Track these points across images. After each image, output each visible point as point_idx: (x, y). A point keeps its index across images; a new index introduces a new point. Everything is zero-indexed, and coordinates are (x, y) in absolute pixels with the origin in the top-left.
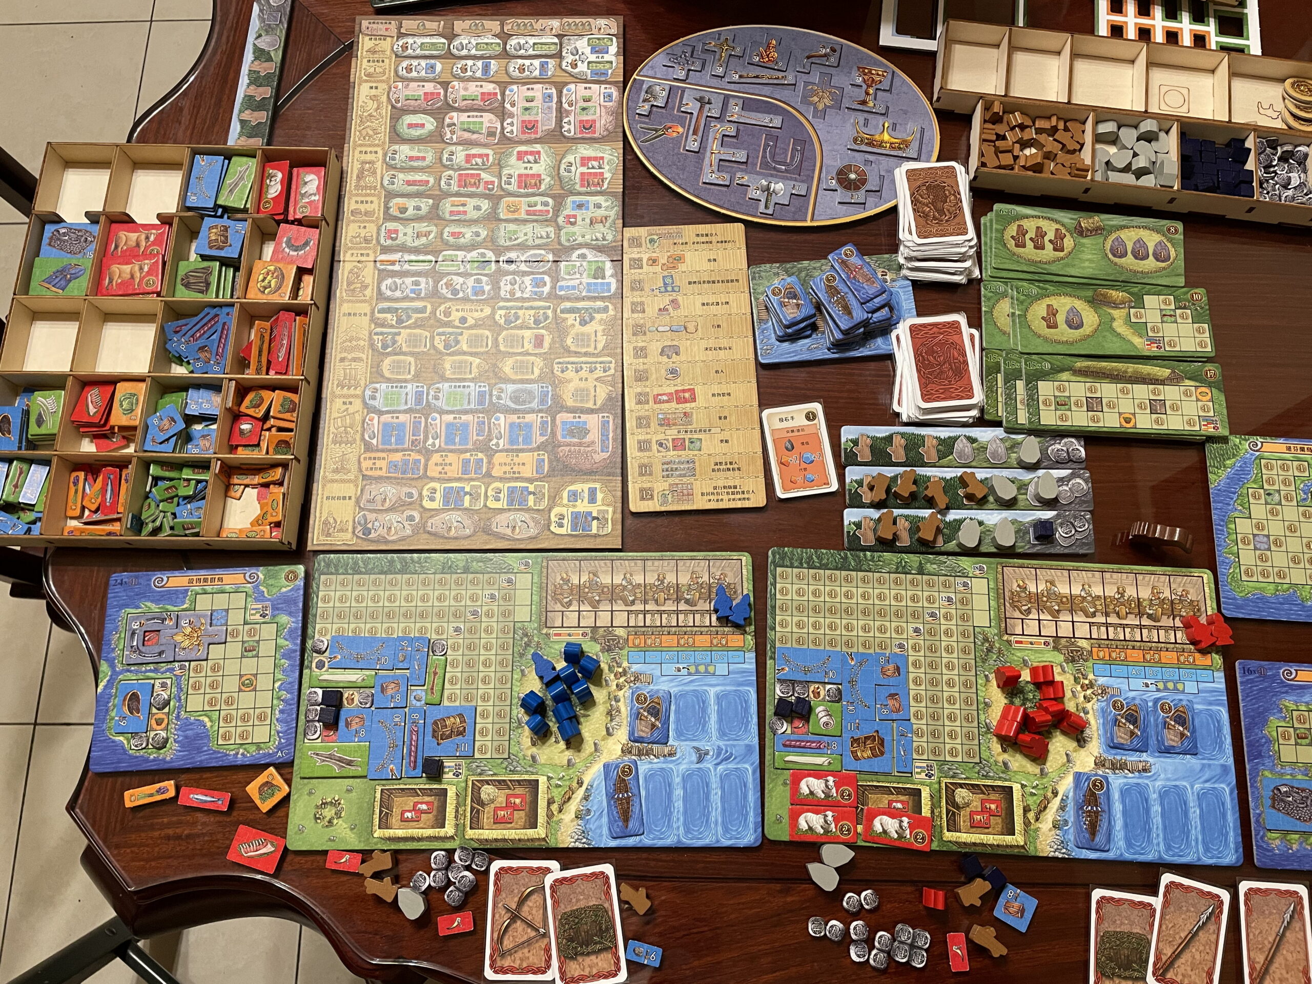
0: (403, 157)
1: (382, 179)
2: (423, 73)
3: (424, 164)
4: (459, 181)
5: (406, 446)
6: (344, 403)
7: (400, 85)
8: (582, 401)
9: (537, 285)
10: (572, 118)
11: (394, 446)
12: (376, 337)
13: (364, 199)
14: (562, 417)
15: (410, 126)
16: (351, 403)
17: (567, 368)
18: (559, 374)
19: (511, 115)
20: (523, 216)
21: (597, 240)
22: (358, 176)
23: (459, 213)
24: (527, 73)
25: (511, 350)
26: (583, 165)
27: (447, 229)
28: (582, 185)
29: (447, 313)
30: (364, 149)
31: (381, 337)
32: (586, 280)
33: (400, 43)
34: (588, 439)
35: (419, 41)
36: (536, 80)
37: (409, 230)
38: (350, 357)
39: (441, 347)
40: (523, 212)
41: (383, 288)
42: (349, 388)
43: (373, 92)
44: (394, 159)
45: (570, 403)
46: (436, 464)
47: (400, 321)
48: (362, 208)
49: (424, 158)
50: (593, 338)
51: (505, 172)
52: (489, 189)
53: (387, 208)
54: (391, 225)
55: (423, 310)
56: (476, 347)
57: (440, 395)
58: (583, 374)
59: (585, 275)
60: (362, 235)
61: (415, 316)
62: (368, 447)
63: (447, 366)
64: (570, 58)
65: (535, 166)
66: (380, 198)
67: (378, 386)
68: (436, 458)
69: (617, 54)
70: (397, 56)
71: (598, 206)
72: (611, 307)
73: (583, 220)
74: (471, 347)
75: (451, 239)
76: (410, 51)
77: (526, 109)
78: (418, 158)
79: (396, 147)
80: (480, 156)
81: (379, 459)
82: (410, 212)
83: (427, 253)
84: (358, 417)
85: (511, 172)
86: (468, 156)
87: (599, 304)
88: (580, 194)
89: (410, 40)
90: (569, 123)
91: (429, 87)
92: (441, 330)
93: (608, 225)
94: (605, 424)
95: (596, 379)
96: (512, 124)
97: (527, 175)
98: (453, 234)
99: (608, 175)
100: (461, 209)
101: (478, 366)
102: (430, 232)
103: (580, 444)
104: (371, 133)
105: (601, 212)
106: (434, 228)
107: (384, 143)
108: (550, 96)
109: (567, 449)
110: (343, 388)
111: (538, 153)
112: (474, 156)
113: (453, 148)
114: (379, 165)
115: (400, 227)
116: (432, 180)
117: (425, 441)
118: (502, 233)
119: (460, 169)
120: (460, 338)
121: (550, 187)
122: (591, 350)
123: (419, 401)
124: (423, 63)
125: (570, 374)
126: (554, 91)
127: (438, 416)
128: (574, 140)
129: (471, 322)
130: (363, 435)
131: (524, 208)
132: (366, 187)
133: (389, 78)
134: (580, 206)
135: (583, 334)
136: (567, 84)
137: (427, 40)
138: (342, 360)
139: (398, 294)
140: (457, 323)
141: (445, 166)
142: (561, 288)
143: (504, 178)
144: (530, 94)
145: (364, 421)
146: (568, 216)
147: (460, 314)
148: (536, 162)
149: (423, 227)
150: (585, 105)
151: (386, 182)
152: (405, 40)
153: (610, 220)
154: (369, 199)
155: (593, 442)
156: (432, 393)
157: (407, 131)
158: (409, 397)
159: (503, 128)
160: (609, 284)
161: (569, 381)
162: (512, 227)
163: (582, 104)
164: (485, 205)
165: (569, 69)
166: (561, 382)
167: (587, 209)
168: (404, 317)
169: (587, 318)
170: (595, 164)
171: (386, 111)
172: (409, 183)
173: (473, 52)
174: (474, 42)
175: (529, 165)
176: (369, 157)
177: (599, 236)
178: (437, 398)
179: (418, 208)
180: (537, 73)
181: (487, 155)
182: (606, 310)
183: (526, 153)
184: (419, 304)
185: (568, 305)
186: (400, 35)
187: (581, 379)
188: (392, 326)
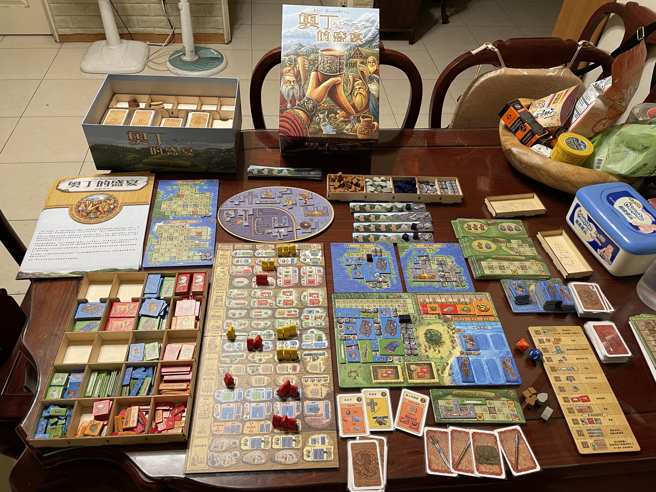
0: (234, 294)
1: (225, 303)
2: (243, 263)
3: (243, 296)
4: (259, 303)
5: (233, 419)
6: (205, 399)
7: (234, 267)
8: (316, 395)
9: (293, 344)
10: (305, 279)
11: (227, 419)
12: (220, 369)
13: (217, 311)
14: (307, 403)
15: (238, 282)
16: (208, 399)
17: (308, 380)
18: (304, 383)
19: (280, 278)
20: (286, 316)
21: (318, 325)
22: (215, 302)
23: (258, 315)
24: (286, 263)
25: (282, 373)
26: (310, 296)
27: (253, 322)
28: (310, 304)
29: (253, 358)
30: (218, 291)
31: (223, 369)
32: (314, 342)
33: (234, 252)
34: (320, 413)
35: (242, 251)
36: (290, 265)
37: (236, 323)
38: (208, 378)
39: (250, 372)
40: (286, 315)
41: (225, 347)
42: (207, 392)
43: (223, 270)
44: (231, 295)
45: (310, 396)
46: (248, 427)
47: (231, 361)
48: (216, 314)
49: (243, 294)
50: (319, 367)
51: (278, 299)
52: (271, 306)
53: (227, 314)
54: (228, 321)
55: (242, 356)
56: (266, 371)
57: (250, 394)
58: (315, 382)
59: (314, 340)
60: (216, 325)
61: (239, 359)
62: (215, 420)
63: (253, 381)
64: (303, 257)
65: (290, 297)
66: (224, 310)
67: (221, 391)
68: (248, 424)
69: (322, 256)
70: (232, 257)
71: (318, 312)
72: (326, 353)
73: (312, 317)
74: (264, 372)
75: (255, 326)
76: (238, 255)
77: (286, 276)
78: (241, 294)
79: (232, 290)
80: (267, 293)
81: (220, 426)
82: (237, 315)
83: (243, 332)
84: (211, 406)
85: (281, 299)
86: (262, 293)
87: (321, 352)
88: (310, 307)
89: (238, 251)
90: (304, 280)
91: (246, 268)
92: (250, 365)
93: (322, 319)
94: (327, 406)
95: (321, 385)
96: (280, 281)
97: (287, 300)
98: (256, 324)
99: (321, 300)
100: (259, 314)
101: (267, 380)
102: (245, 324)
103: (316, 416)
104: (221, 285)
105: (319, 315)
106: (247, 322)
107: (226, 289)
108: (295, 271)
109: (310, 418)
110: (204, 392)
111: (292, 292)
112: (265, 293)
113: (256, 290)
114: (224, 297)
115: (233, 322)
116: (247, 303)
117: (242, 416)
118: (277, 323)
119: (259, 298)
120: (259, 368)
121: (297, 305)
122: (318, 372)
123: (240, 397)
124: (243, 259)
125: (309, 383)
126: (297, 269)
127: (248, 404)
128: (306, 287)
129: (264, 361)
130: (213, 414)
131: (286, 313)
132: (218, 306)
133: (229, 265)
134: (310, 312)
135: (314, 365)
136: (302, 266)
137: (245, 251)
138: (204, 379)
139: (231, 349)
140: (257, 361)
141: (252, 297)
142: (304, 345)
143: (277, 302)
144: (287, 270)
145: (213, 408)
146: (305, 316)
147: (259, 357)
148: (291, 295)
149: (243, 321)
150: (310, 274)
151: (227, 304)
152: (236, 251)
153: (323, 317)
154: (219, 311)
155: (322, 415)
156: (246, 393)
157: (236, 284)
158: (235, 395)
159: (276, 283)
160: (325, 343)
161: (309, 386)
162: (281, 320)
163: (309, 274)
164: (270, 312)
165: (303, 261)
166: (305, 386)
167: (313, 313)
168: (233, 360)
169: (316, 358)
170: (316, 296)
171: (228, 277)
172: (237, 304)
173: (264, 255)
174: (264, 252)
175: (288, 296)
176: (220, 294)
177: (319, 324)
178: (248, 395)
179: (241, 314)
180: (290, 263)
181: (270, 293)
182: (323, 354)
183: (286, 292)
184: (240, 354)
185: (307, 352)
186: (234, 250)
187: (314, 385)
188: (228, 364)
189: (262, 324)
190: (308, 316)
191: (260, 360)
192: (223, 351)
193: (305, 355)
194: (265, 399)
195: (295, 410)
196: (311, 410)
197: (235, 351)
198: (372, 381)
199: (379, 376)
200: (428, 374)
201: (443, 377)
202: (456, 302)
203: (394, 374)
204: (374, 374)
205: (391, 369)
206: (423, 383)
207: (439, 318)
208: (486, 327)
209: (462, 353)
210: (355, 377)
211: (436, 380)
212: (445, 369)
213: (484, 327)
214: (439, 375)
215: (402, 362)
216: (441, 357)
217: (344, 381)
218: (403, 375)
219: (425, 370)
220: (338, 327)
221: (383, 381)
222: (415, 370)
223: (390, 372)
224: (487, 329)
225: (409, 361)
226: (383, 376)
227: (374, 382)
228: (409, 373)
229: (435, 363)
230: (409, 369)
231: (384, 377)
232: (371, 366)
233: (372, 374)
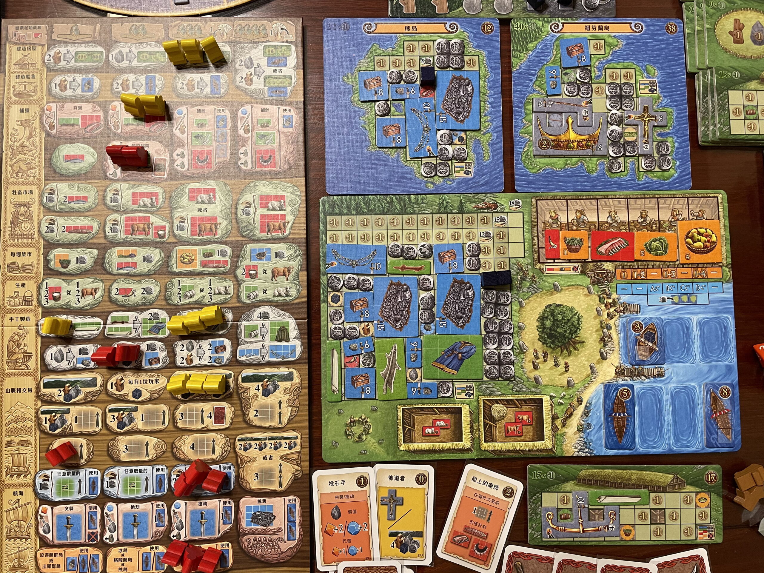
189: (138, 288)
190: (255, 268)
191: (137, 393)
192: (46, 369)
193: (246, 379)
194: (150, 493)
195: (218, 520)
196: (255, 519)
197: (75, 370)
198: (398, 446)
199: (417, 434)
200: (530, 428)
201: (564, 434)
202: (636, 223)
203: (452, 428)
204: (404, 428)
205: (444, 416)
206: (516, 451)
207: (583, 273)
208: (693, 299)
209: (620, 372)
210: (360, 437)
211: (547, 443)
212: (571, 415)
213: (689, 296)
214: (555, 429)
215: (474, 398)
216: (569, 382)
217: (334, 445)
218: (471, 432)
219: (525, 417)
220: (330, 299)
221: (423, 446)
222: (502, 418)
223: (442, 423)
224: (696, 303)
225: (490, 395)
226: (425, 435)
227: (402, 448)
228: (485, 425)
229: (552, 397)
230: (488, 416)
231: (428, 435)
232: (400, 408)
233: (401, 428)
